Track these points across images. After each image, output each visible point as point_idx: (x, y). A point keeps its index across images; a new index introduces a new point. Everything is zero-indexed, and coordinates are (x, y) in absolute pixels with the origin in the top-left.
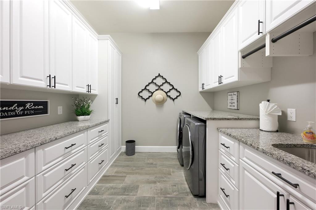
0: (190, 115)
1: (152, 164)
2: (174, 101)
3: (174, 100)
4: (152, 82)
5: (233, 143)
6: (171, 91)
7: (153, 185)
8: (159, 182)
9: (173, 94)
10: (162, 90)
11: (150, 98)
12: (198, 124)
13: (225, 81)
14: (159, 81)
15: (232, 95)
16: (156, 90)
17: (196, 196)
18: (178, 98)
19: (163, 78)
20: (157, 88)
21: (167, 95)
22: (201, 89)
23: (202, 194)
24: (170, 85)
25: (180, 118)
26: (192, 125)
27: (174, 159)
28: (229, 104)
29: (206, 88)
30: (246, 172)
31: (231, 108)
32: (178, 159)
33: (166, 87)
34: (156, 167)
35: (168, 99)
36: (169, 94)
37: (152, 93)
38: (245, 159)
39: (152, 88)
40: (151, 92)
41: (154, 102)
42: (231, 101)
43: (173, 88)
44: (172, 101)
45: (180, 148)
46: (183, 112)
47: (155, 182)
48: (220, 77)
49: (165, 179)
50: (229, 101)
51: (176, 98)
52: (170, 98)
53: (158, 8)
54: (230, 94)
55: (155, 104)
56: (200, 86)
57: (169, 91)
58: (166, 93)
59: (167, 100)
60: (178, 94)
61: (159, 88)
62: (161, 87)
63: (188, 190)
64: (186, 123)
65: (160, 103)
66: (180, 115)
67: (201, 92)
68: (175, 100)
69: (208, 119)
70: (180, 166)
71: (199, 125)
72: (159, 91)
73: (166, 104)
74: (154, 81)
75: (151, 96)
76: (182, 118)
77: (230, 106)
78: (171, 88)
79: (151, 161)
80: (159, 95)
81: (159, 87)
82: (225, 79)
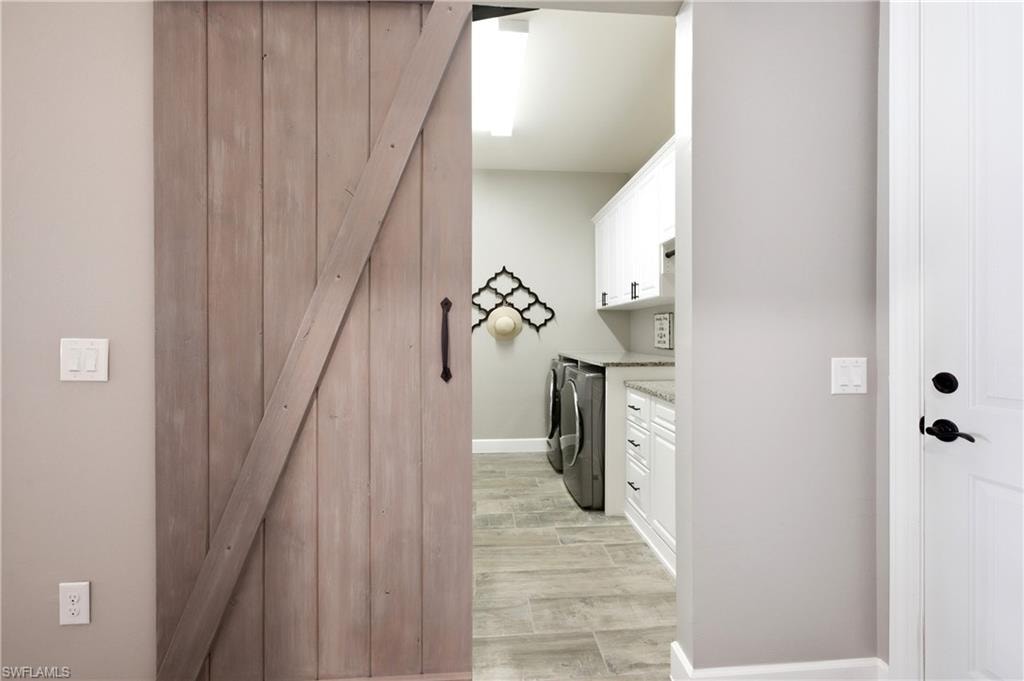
0: (576, 362)
1: (493, 472)
2: (538, 331)
3: (538, 328)
4: (487, 286)
5: (643, 400)
6: (532, 308)
7: (504, 501)
8: (515, 496)
9: (537, 315)
10: (512, 305)
11: (483, 325)
12: (592, 375)
13: (643, 294)
14: (504, 285)
15: (660, 319)
16: (497, 306)
17: (587, 509)
18: (549, 324)
19: (513, 277)
20: (500, 301)
21: (523, 318)
22: (599, 305)
23: (597, 503)
24: (530, 293)
25: (554, 370)
26: (579, 378)
27: (541, 462)
28: (657, 339)
29: (611, 303)
30: (658, 438)
31: (660, 345)
32: (551, 463)
33: (521, 299)
34: (504, 477)
35: (526, 327)
36: (526, 315)
37: (488, 313)
38: (657, 420)
39: (487, 300)
40: (485, 310)
41: (491, 333)
42: (659, 332)
43: (537, 301)
44: (534, 331)
45: (556, 434)
46: (560, 356)
47: (507, 497)
48: (634, 285)
49: (526, 492)
50: (657, 332)
51: (545, 324)
52: (530, 324)
53: (509, 134)
54: (658, 316)
55: (494, 340)
56: (599, 297)
57: (528, 309)
58: (521, 312)
59: (521, 329)
60: (549, 316)
61: (504, 300)
62: (509, 300)
63: (573, 503)
64: (567, 377)
65: (506, 337)
66: (555, 364)
67: (600, 311)
68: (542, 330)
69: (608, 365)
70: (554, 473)
71: (593, 378)
72: (504, 309)
73: (520, 339)
74: (493, 285)
75: (486, 319)
76: (559, 369)
77: (659, 342)
78: (532, 300)
79: (490, 468)
80: (504, 318)
81: (504, 297)
82: (643, 290)
